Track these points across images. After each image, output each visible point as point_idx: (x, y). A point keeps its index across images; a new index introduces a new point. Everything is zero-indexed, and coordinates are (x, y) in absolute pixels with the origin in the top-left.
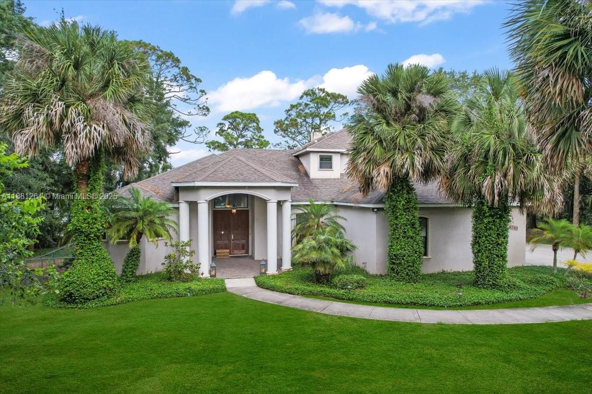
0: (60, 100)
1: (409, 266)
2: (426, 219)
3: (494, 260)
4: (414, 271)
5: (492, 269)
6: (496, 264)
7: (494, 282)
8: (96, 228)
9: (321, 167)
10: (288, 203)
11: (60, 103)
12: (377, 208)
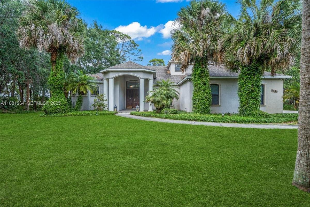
0: (34, 23)
1: (202, 105)
2: (218, 85)
3: (250, 100)
4: (205, 107)
5: (249, 105)
6: (251, 102)
7: (250, 112)
8: (58, 84)
9: (176, 70)
10: (151, 80)
11: (34, 24)
12: (189, 79)
